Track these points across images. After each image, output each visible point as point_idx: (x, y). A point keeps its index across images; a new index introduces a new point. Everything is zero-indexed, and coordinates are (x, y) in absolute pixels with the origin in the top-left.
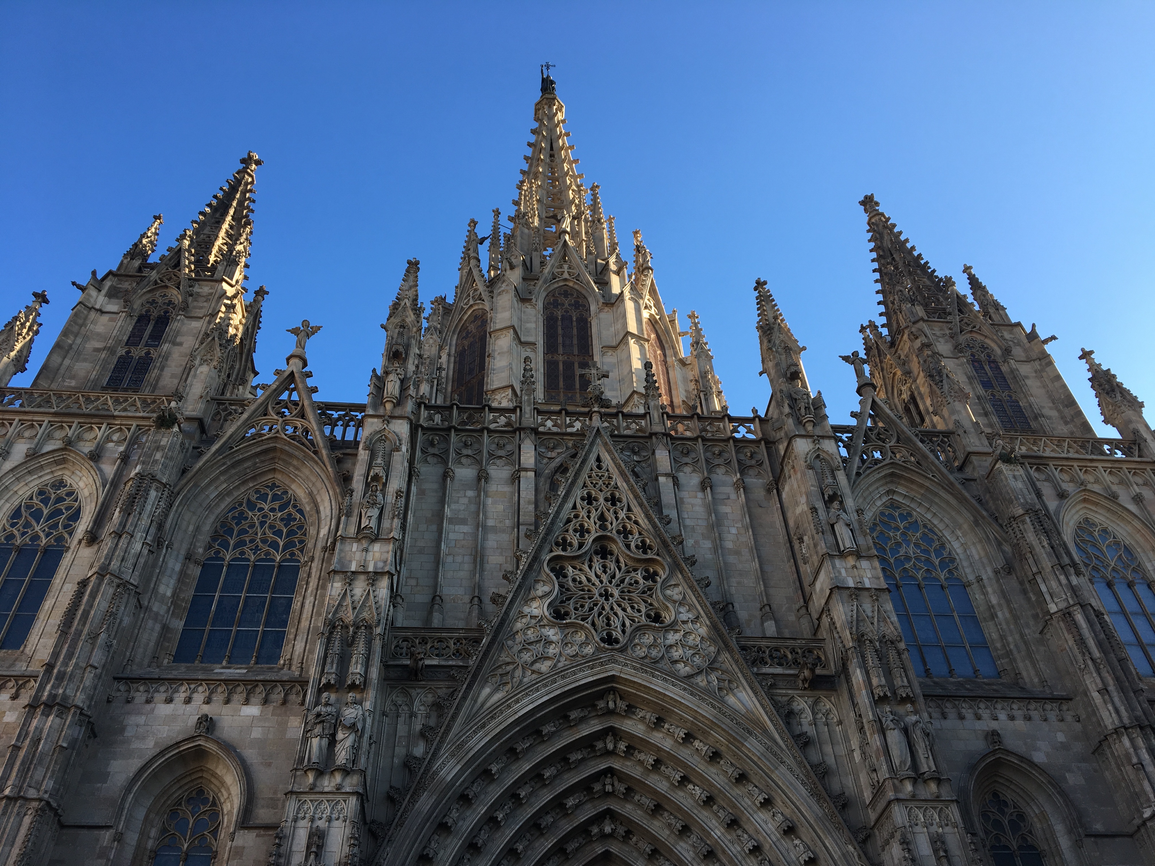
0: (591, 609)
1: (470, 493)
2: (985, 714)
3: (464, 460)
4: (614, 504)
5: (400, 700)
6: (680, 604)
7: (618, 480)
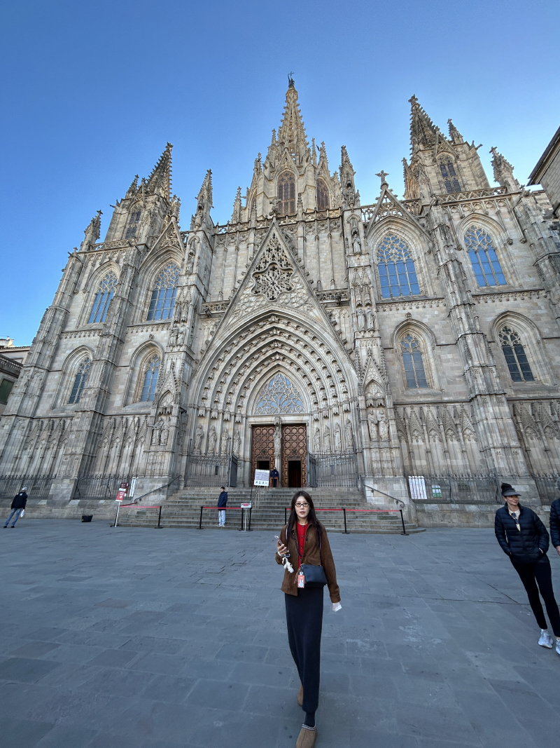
0: (267, 289)
1: (233, 256)
2: (407, 308)
3: (232, 244)
4: (278, 251)
5: (205, 325)
6: (298, 283)
7: (280, 242)
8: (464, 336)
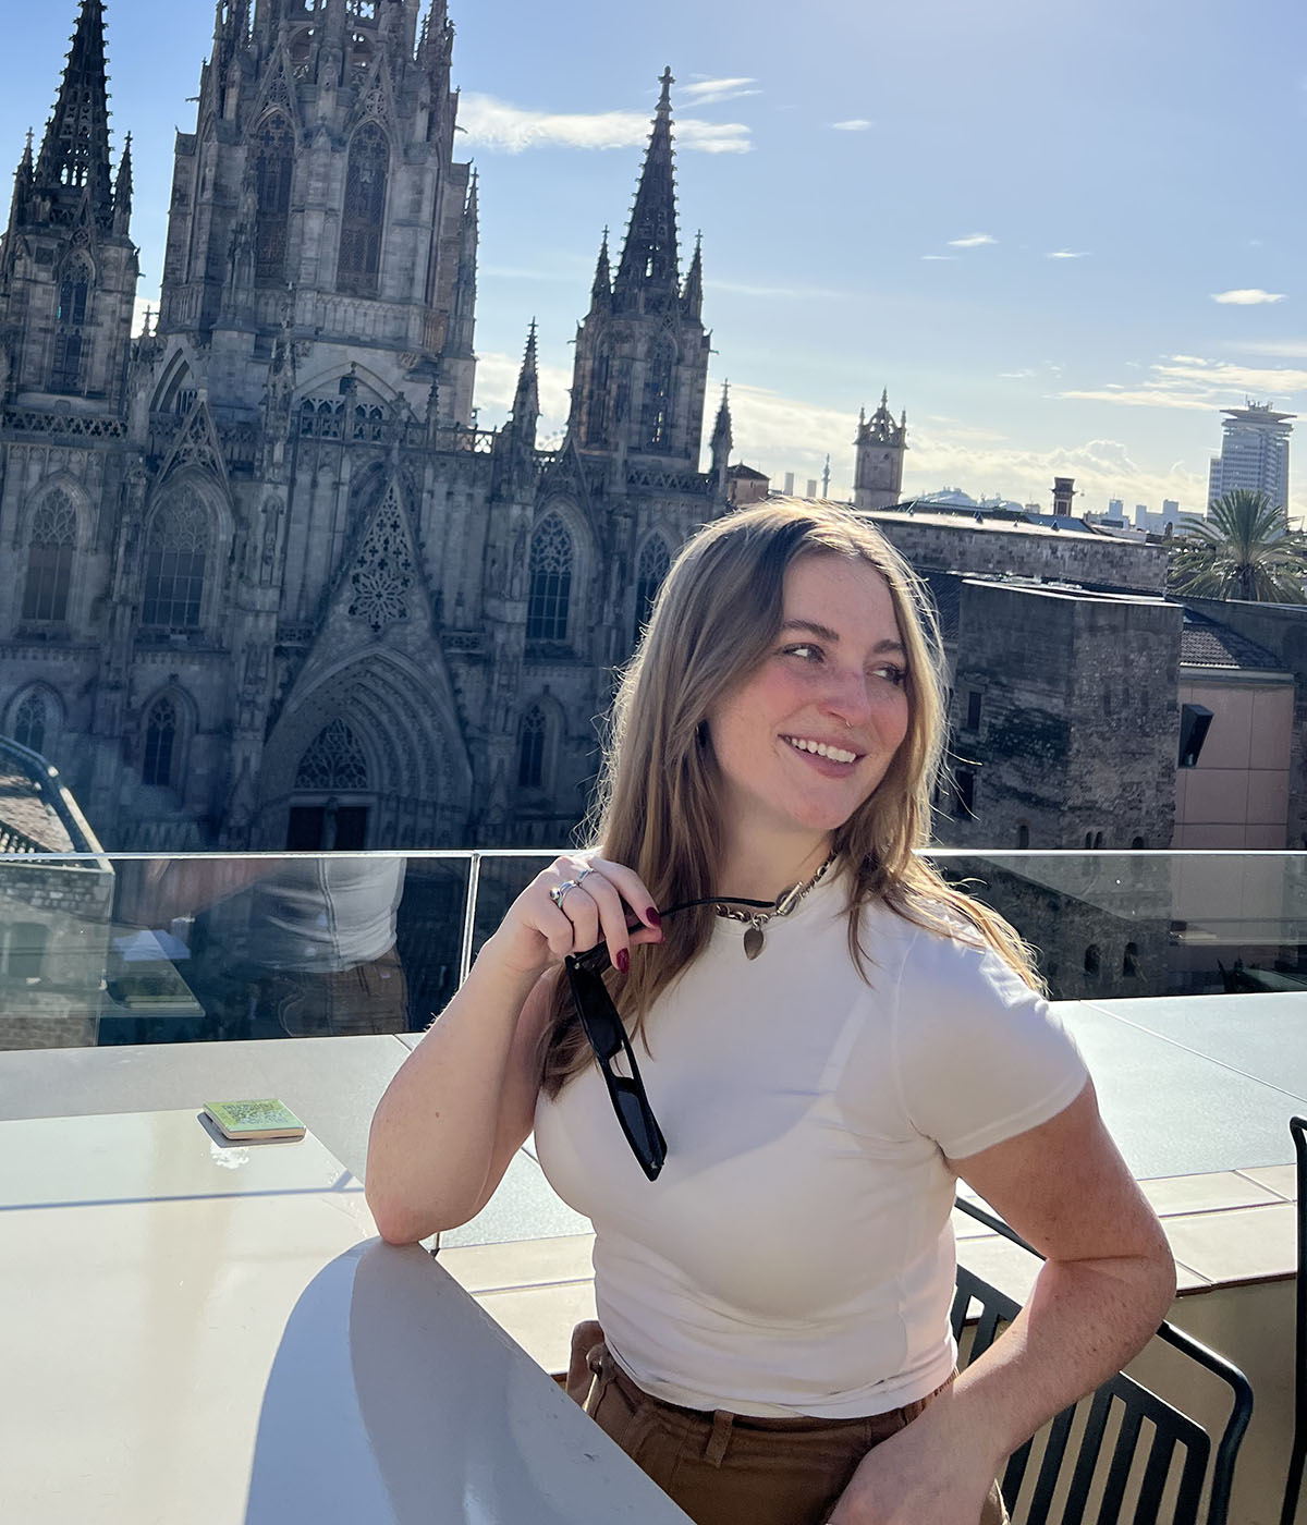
0: (370, 606)
1: (307, 497)
3: (305, 467)
4: (395, 530)
7: (400, 511)
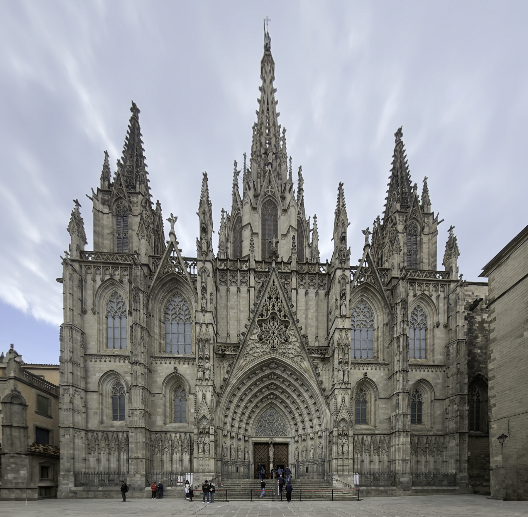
0: (269, 338)
1: (235, 297)
2: (365, 368)
4: (277, 300)
5: (221, 363)
6: (294, 336)
8: (398, 394)
